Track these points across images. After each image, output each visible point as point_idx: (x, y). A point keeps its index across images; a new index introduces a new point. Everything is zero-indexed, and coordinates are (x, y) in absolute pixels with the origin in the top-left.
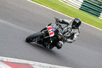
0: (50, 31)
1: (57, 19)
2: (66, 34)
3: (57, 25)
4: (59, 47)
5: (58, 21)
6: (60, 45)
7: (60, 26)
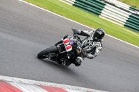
0: (67, 45)
1: (74, 31)
2: (86, 47)
3: (75, 37)
4: (78, 64)
5: (75, 32)
6: (78, 61)
7: (79, 38)
